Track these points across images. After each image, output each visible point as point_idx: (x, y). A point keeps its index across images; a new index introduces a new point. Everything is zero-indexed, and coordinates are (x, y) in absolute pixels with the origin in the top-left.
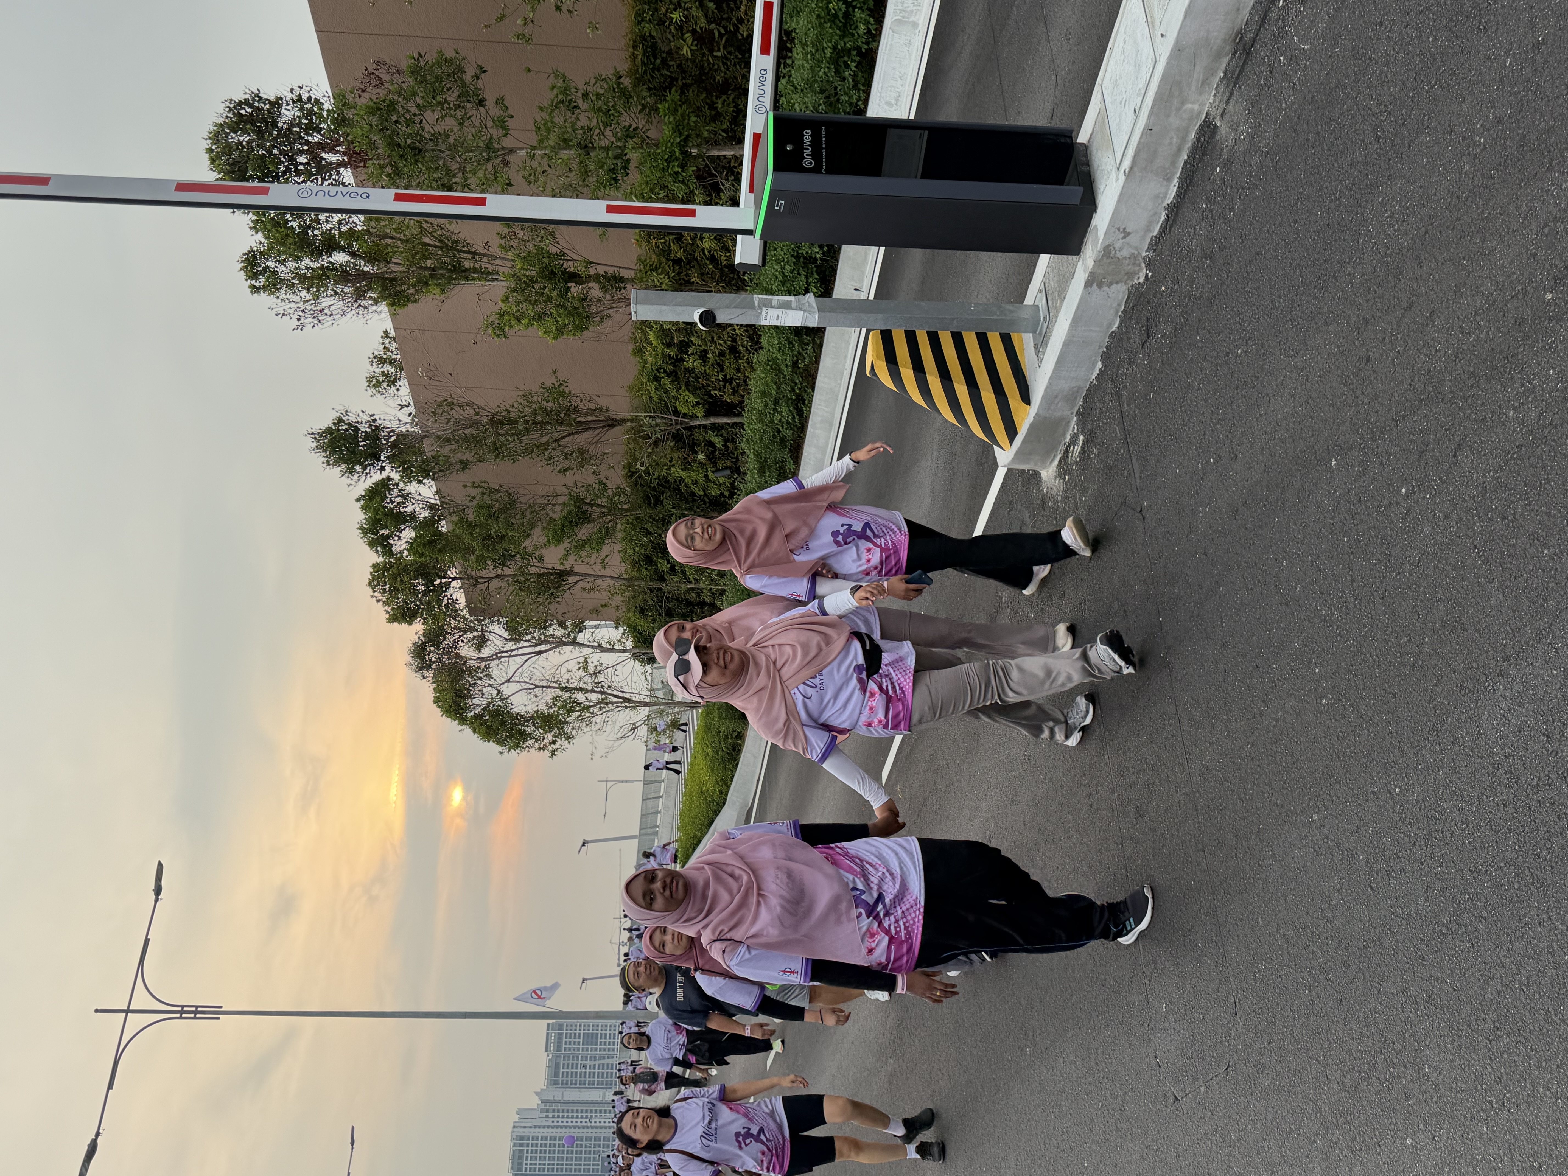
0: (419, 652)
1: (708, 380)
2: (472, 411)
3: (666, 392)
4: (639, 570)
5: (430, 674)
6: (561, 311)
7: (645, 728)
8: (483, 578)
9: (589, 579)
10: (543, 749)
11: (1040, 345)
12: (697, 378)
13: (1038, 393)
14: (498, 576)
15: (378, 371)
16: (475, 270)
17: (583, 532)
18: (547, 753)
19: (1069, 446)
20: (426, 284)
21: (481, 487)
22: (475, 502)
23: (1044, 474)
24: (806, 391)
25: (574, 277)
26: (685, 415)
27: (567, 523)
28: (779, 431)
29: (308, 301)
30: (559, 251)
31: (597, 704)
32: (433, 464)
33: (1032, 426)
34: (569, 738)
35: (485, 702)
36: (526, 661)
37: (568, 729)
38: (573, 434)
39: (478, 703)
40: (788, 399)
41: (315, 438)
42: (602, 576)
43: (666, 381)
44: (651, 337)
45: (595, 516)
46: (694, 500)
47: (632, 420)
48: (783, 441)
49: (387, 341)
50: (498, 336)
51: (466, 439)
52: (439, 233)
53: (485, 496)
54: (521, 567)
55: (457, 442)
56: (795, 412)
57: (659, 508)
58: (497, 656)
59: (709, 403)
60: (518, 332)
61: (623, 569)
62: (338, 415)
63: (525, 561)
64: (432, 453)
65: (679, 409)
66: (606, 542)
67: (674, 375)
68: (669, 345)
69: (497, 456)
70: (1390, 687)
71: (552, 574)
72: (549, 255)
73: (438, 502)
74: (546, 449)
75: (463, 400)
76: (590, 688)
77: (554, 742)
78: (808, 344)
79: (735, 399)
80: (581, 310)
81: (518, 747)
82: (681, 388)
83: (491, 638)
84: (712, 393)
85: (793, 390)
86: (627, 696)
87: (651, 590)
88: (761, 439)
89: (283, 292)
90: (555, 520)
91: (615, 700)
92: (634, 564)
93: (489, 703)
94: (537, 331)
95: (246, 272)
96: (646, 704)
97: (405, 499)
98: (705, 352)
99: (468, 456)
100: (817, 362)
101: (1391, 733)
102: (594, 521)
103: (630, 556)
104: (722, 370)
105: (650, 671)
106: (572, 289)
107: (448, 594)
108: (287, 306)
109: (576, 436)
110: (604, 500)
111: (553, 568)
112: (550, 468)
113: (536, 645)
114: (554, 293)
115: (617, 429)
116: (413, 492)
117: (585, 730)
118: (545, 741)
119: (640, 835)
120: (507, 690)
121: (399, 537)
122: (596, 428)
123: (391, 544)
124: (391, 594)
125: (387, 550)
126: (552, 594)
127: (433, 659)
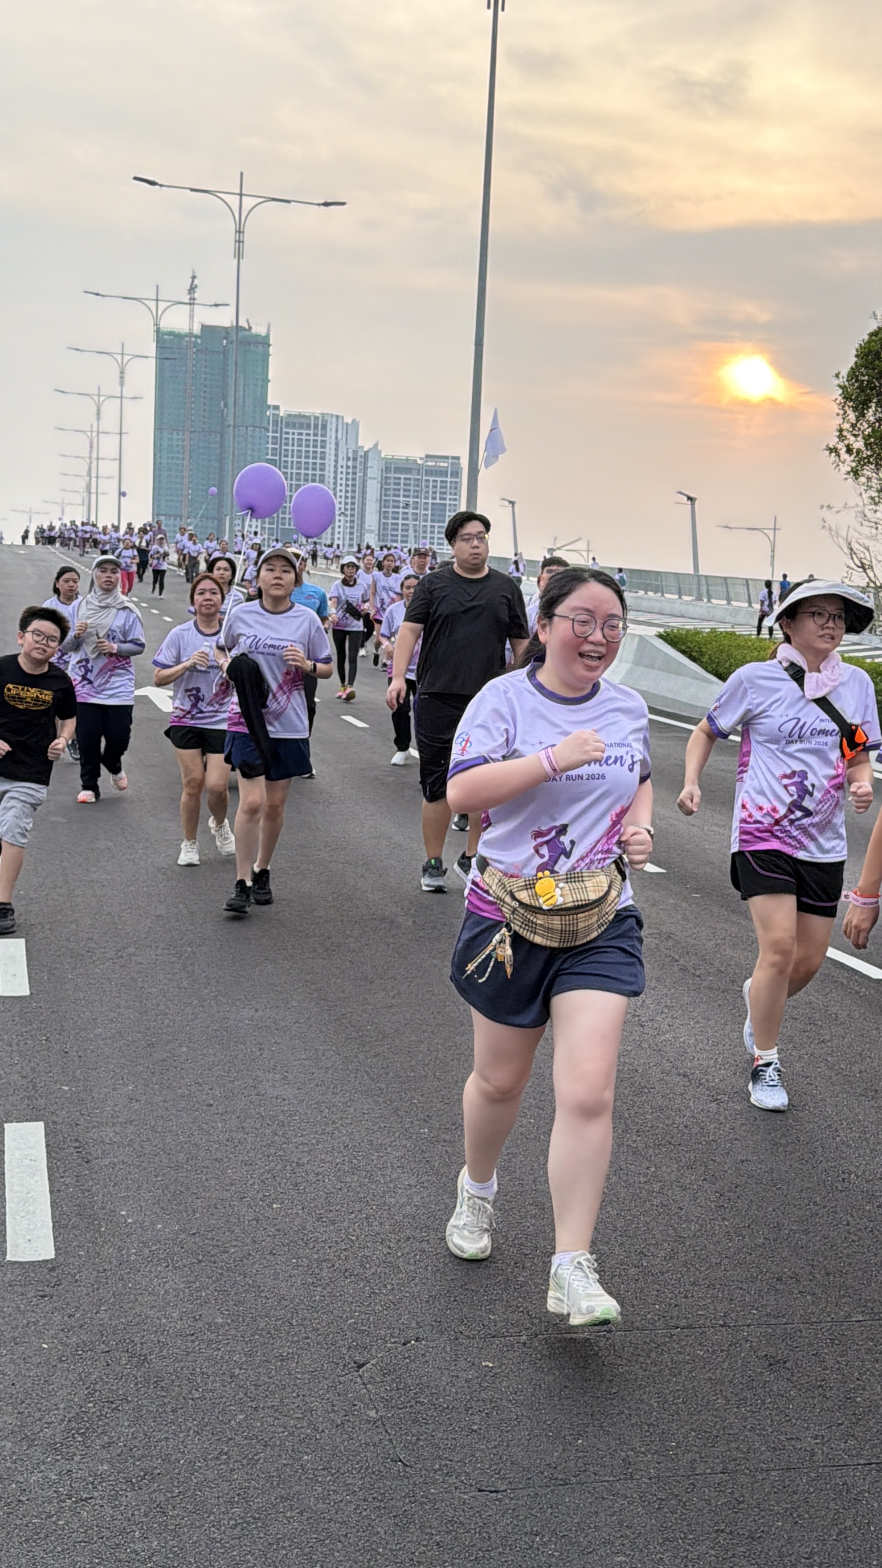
10: (841, 437)
18: (833, 441)
34: (856, 473)
37: (868, 471)
77: (849, 450)
81: (846, 398)
117: (865, 496)
118: (852, 439)
119: (699, 576)
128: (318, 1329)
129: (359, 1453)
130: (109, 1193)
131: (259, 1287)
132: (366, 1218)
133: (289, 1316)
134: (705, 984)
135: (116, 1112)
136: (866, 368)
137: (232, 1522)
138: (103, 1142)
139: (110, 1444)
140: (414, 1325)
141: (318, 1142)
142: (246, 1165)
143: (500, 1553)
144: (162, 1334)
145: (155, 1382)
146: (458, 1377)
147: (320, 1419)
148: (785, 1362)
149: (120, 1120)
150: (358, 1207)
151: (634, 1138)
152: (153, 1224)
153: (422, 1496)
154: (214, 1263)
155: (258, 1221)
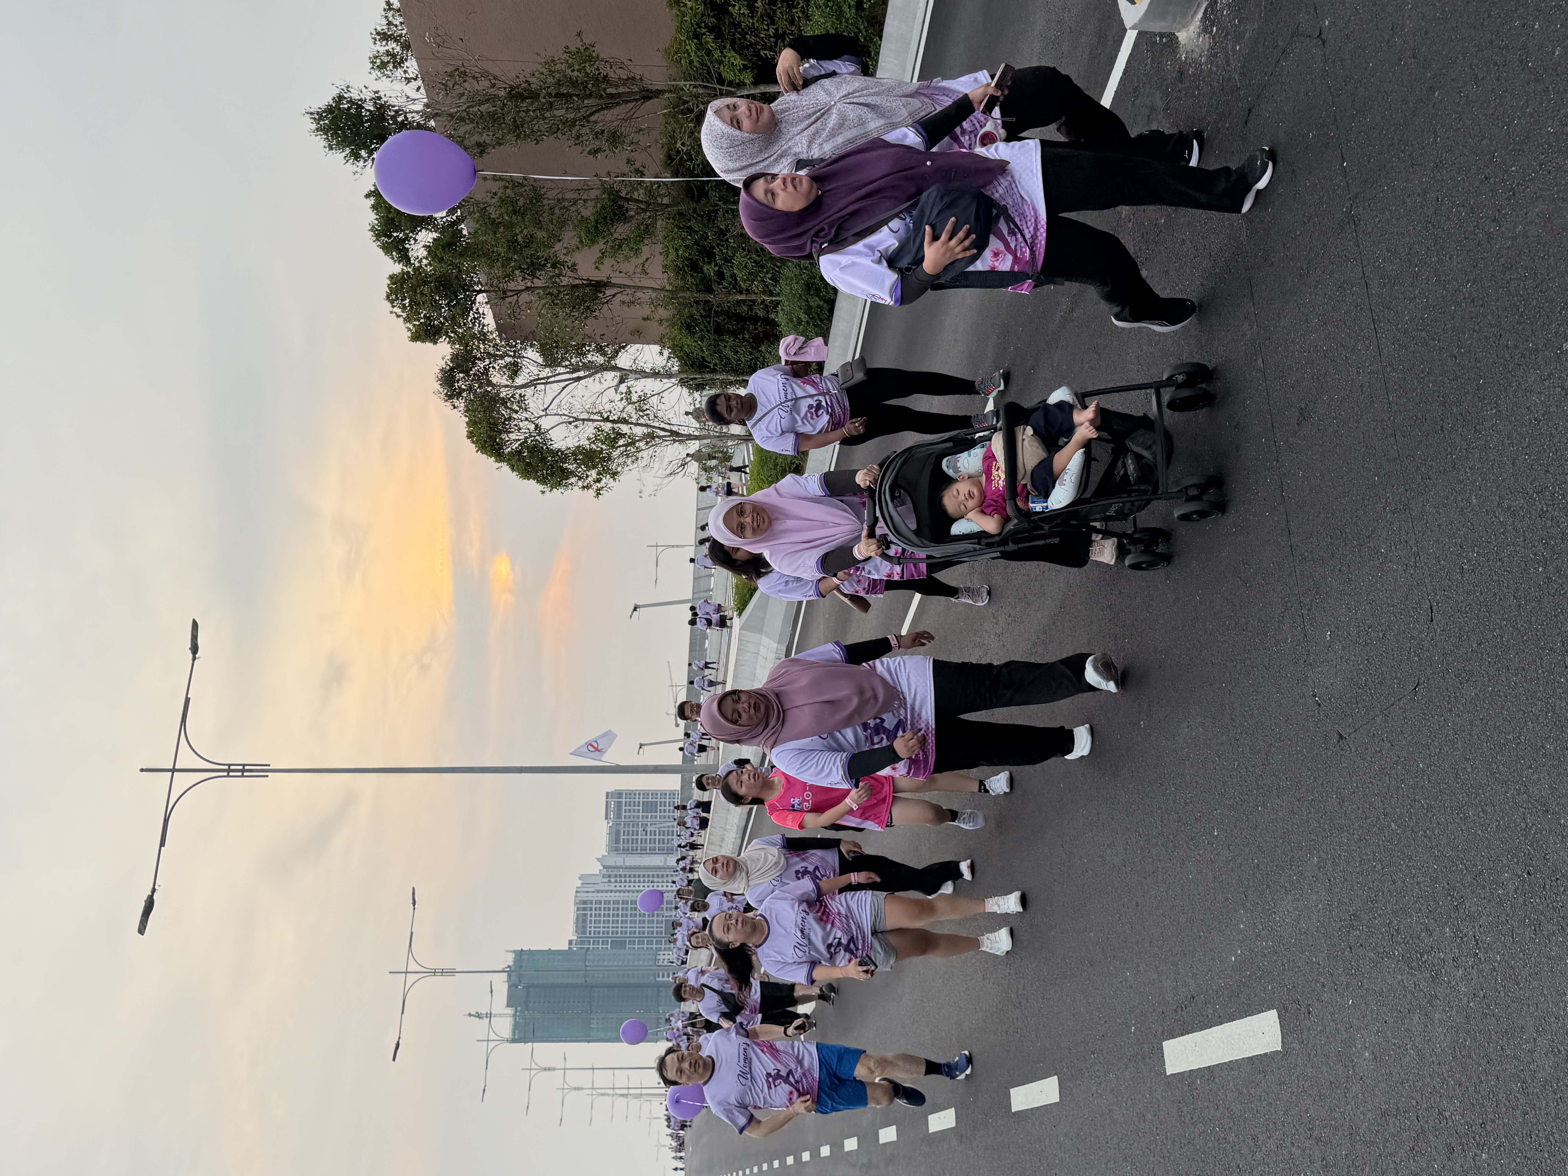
0: (448, 378)
2: (487, 84)
3: (709, 53)
4: (683, 278)
5: (461, 404)
7: (695, 464)
8: (512, 290)
9: (628, 291)
10: (588, 487)
14: (527, 289)
15: (382, 49)
17: (621, 230)
18: (591, 492)
21: (502, 179)
22: (497, 198)
23: (1183, 35)
27: (601, 221)
34: (614, 474)
35: (522, 438)
36: (564, 388)
37: (613, 466)
38: (602, 109)
39: (514, 439)
41: (315, 118)
42: (642, 288)
43: (708, 39)
45: (632, 212)
49: (390, 14)
51: (482, 117)
53: (508, 191)
54: (553, 276)
55: (472, 121)
57: (704, 200)
58: (533, 383)
61: (666, 281)
62: (338, 91)
63: (557, 271)
65: (724, 74)
66: (646, 242)
67: (717, 31)
69: (518, 137)
71: (587, 286)
74: (574, 127)
75: (477, 70)
77: (598, 481)
81: (560, 485)
82: (725, 47)
83: (524, 363)
84: (762, 52)
86: (675, 428)
87: (697, 303)
90: (587, 219)
91: (662, 433)
92: (678, 270)
93: (526, 438)
99: (486, 138)
102: (631, 218)
103: (673, 260)
104: (773, 23)
107: (474, 309)
109: (607, 112)
110: (641, 191)
111: (588, 280)
112: (579, 148)
113: (574, 371)
115: (655, 101)
117: (631, 467)
118: (589, 479)
120: (545, 423)
121: (416, 240)
122: (627, 102)
123: (408, 249)
124: (412, 308)
125: (404, 257)
126: (588, 307)
127: (463, 387)
128: (1315, 778)
129: (1413, 723)
130: (1217, 974)
131: (1284, 833)
132: (1219, 757)
133: (1306, 803)
135: (1149, 982)
136: (537, 472)
137: (1481, 815)
138: (1175, 988)
139: (1427, 929)
140: (1303, 700)
141: (1160, 808)
142: (1184, 864)
143: (1481, 594)
144: (1331, 905)
145: (1372, 902)
146: (1341, 657)
147: (1389, 760)
148: (1302, 409)
149: (1155, 976)
152: (1241, 932)
153: (1442, 665)
154: (1268, 874)
155: (1229, 845)
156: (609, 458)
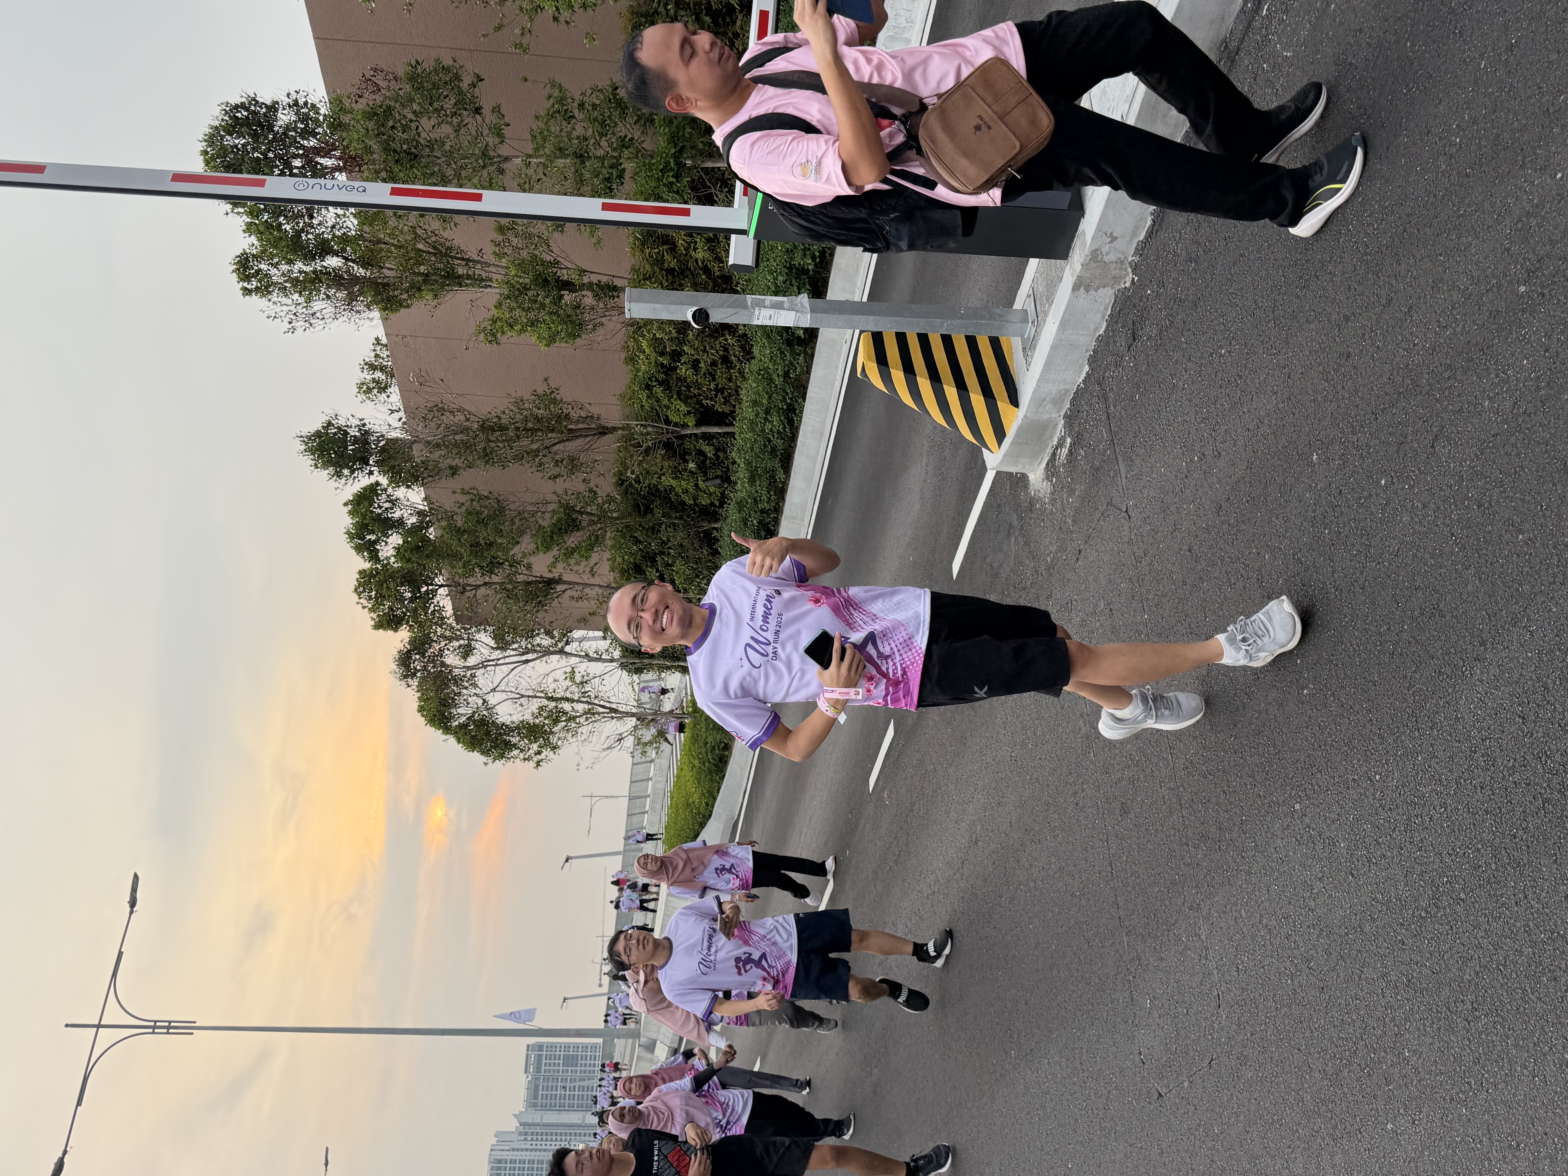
0: (404, 659)
1: (699, 389)
2: (462, 418)
3: (658, 400)
5: (415, 683)
6: (554, 318)
7: (631, 738)
8: (470, 585)
9: (577, 587)
10: (529, 759)
11: (1029, 347)
12: (689, 387)
13: (1026, 395)
14: (486, 584)
15: (369, 377)
16: (469, 277)
17: (573, 540)
18: (532, 764)
19: (1057, 449)
20: (419, 290)
21: (470, 494)
22: (464, 508)
23: (1031, 477)
24: (797, 401)
25: (568, 285)
26: (676, 424)
27: (556, 531)
28: (770, 441)
29: (299, 304)
30: (552, 259)
31: (584, 714)
32: (422, 470)
33: (1021, 429)
34: (554, 748)
35: (470, 712)
36: (513, 669)
37: (554, 740)
38: (563, 441)
39: (462, 712)
40: (780, 409)
41: (304, 441)
42: (590, 585)
43: (658, 390)
44: (644, 344)
45: (584, 524)
46: (684, 510)
47: (623, 429)
48: (774, 450)
49: (378, 348)
50: (490, 342)
51: (456, 445)
52: (433, 239)
53: (474, 503)
54: (509, 574)
55: (447, 447)
56: (786, 421)
57: (649, 516)
58: (483, 665)
59: (700, 412)
60: (510, 338)
61: (612, 578)
62: (328, 418)
63: (513, 569)
64: (421, 458)
65: (670, 417)
66: (595, 549)
67: (665, 384)
68: (662, 354)
69: (487, 463)
70: (1370, 675)
71: (540, 583)
72: (543, 263)
73: (427, 508)
74: (537, 456)
75: (454, 406)
76: (576, 698)
77: (539, 753)
78: (799, 355)
79: (727, 409)
80: (574, 317)
81: (503, 757)
82: (672, 397)
83: (477, 646)
84: (704, 402)
85: (784, 399)
86: (614, 706)
88: (752, 449)
89: (275, 295)
90: (544, 528)
91: (602, 710)
92: (623, 572)
93: (474, 712)
94: (530, 338)
95: (238, 274)
96: (633, 715)
97: (394, 504)
98: (698, 361)
99: (457, 462)
100: (809, 372)
101: (1371, 720)
102: (583, 528)
103: (619, 564)
104: (714, 380)
105: (637, 681)
106: (565, 297)
107: (435, 601)
108: (278, 309)
109: (567, 444)
110: (594, 508)
111: (541, 577)
112: (540, 474)
113: (523, 654)
114: (548, 301)
115: (608, 437)
116: (402, 497)
117: (571, 740)
118: (530, 751)
119: (624, 851)
120: (492, 699)
121: (386, 543)
122: (586, 436)
123: (378, 550)
124: (376, 601)
125: (374, 556)
126: (540, 602)
127: (418, 668)
129: (1209, 1093)
132: (1072, 1096)
134: (904, 848)
136: (482, 744)
146: (1159, 1025)
147: (1193, 1122)
150: (1065, 1102)
151: (1003, 899)
156: (552, 733)
